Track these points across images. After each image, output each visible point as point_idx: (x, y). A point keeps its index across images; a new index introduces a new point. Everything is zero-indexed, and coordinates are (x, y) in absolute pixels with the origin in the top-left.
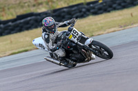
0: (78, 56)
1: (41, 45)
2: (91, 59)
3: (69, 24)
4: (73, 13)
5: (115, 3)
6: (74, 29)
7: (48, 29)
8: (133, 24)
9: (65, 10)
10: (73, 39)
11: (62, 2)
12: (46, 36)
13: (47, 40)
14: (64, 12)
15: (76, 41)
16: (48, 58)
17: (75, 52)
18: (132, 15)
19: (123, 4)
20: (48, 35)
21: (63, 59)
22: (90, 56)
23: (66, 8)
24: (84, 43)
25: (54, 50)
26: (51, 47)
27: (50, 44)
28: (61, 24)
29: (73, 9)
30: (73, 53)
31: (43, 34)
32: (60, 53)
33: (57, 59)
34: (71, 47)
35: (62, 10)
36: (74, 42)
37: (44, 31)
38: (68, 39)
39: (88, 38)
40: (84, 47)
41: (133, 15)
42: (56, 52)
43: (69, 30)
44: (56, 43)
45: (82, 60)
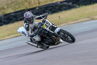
0: (50, 41)
1: (23, 33)
2: (60, 43)
3: (43, 17)
4: (18, 16)
5: (48, 9)
6: (47, 20)
7: (28, 21)
8: (60, 24)
9: (12, 14)
10: (46, 28)
11: (10, 9)
12: (27, 26)
13: (27, 29)
14: (12, 16)
15: (48, 30)
16: (28, 42)
17: (47, 37)
18: (59, 17)
19: (53, 10)
20: (28, 25)
21: (39, 43)
22: (59, 40)
23: (13, 13)
24: (54, 31)
25: (32, 36)
26: (30, 34)
27: (30, 31)
28: (38, 17)
29: (18, 14)
30: (46, 38)
31: (25, 24)
32: (37, 38)
33: (35, 43)
34: (45, 34)
35: (11, 15)
36: (47, 31)
37: (25, 22)
38: (42, 28)
39: (57, 28)
40: (54, 34)
41: (61, 17)
42: (34, 37)
43: (43, 22)
44: (34, 31)
45: (53, 44)
